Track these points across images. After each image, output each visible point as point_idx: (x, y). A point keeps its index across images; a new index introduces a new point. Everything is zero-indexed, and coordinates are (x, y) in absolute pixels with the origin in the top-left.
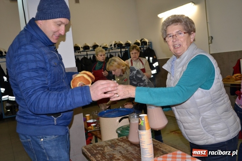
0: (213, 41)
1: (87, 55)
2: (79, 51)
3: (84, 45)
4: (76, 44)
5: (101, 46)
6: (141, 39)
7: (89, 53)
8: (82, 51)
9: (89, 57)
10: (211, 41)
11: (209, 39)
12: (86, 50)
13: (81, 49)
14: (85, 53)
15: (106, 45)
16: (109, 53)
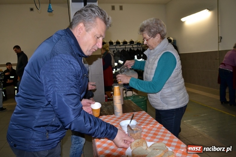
0: (222, 40)
1: (125, 48)
2: (119, 45)
3: (124, 41)
4: (118, 40)
5: (136, 42)
6: (167, 37)
7: (127, 47)
8: (122, 45)
9: (126, 50)
10: (220, 40)
11: (219, 39)
12: (125, 45)
13: (121, 44)
14: (124, 47)
15: (140, 41)
16: (142, 47)
